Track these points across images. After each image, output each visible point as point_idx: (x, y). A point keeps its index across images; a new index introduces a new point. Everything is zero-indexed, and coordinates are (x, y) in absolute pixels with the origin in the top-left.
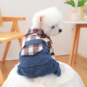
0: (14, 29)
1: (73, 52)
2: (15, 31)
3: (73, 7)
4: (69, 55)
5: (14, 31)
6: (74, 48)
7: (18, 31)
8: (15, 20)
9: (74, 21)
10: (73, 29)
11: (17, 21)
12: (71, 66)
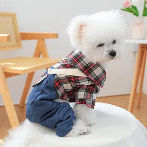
0: (39, 53)
1: (135, 90)
2: (41, 55)
3: (135, 16)
4: (129, 95)
5: (39, 56)
6: (136, 84)
7: (45, 56)
8: (40, 38)
9: (136, 39)
10: (135, 53)
11: (43, 40)
12: (132, 112)
